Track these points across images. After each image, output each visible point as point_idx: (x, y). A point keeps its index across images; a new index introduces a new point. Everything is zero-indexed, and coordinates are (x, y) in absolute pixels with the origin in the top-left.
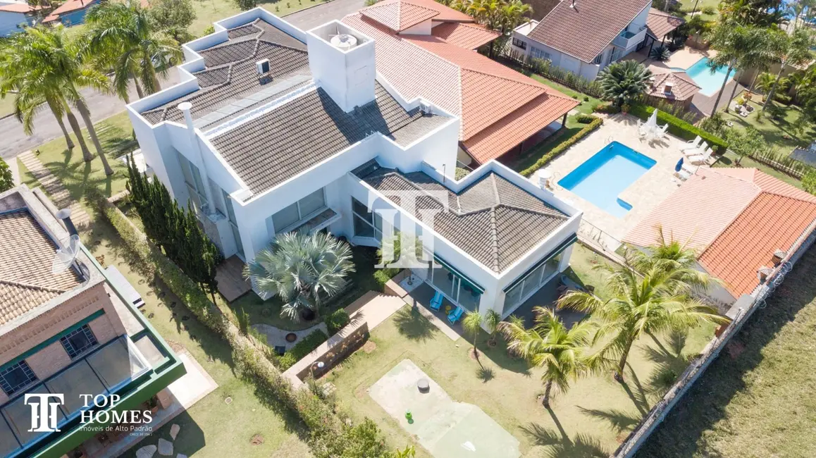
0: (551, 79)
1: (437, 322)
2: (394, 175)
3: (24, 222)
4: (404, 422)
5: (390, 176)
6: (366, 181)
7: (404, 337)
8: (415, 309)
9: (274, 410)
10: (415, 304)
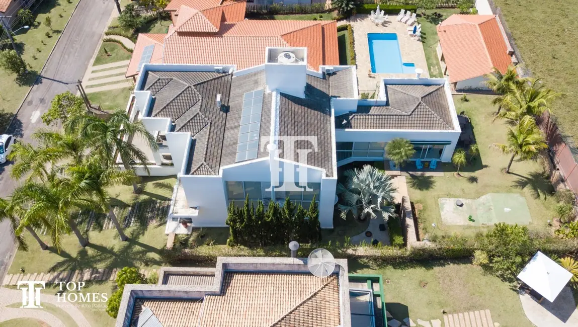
0: (287, 14)
1: (428, 174)
2: (354, 116)
3: (237, 277)
4: (471, 223)
5: (353, 118)
6: (347, 128)
7: (425, 191)
8: (411, 175)
9: (412, 267)
10: (409, 174)
